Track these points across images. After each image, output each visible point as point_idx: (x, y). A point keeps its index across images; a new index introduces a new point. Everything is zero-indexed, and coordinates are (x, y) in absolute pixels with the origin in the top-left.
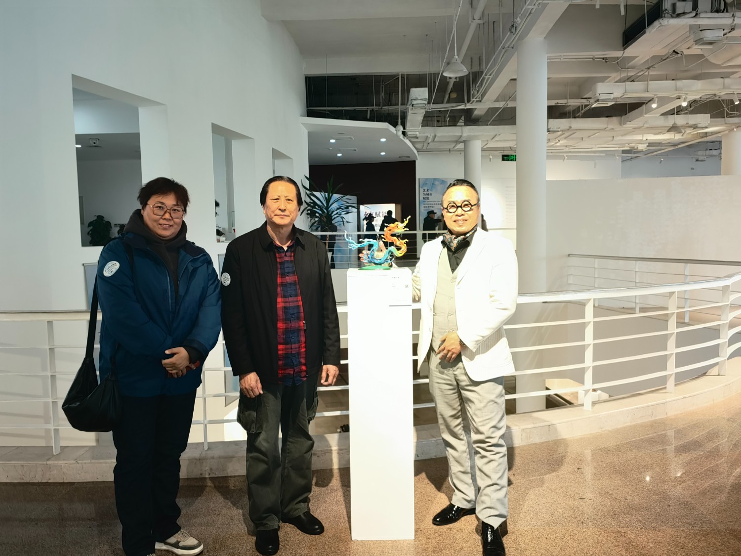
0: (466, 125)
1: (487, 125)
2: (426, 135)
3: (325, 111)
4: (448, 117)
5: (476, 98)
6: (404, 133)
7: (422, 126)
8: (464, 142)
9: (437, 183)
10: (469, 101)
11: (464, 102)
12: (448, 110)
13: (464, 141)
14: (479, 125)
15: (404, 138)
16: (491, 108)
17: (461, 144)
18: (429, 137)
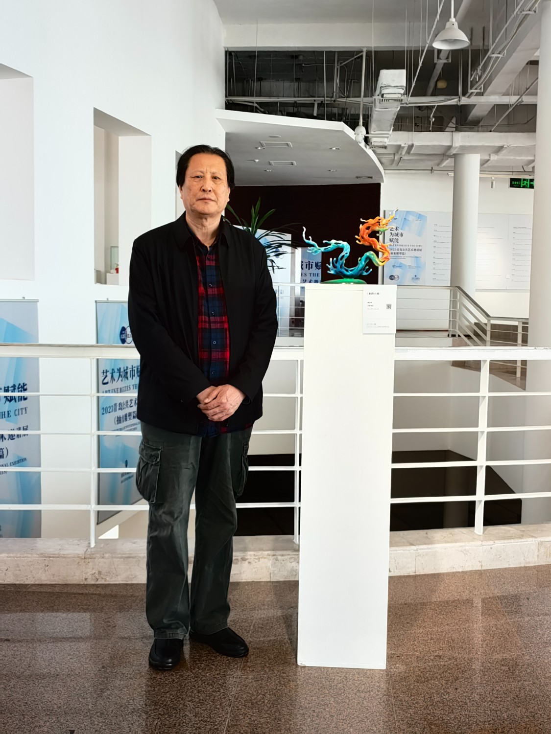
0: (457, 130)
1: (491, 131)
2: (398, 143)
3: (253, 103)
4: (434, 117)
5: (476, 89)
6: (367, 140)
7: (394, 130)
8: (455, 156)
9: (411, 218)
10: (464, 93)
11: (457, 94)
12: (433, 107)
13: (454, 154)
14: (478, 131)
15: (366, 147)
16: (497, 105)
17: (449, 159)
18: (404, 147)
